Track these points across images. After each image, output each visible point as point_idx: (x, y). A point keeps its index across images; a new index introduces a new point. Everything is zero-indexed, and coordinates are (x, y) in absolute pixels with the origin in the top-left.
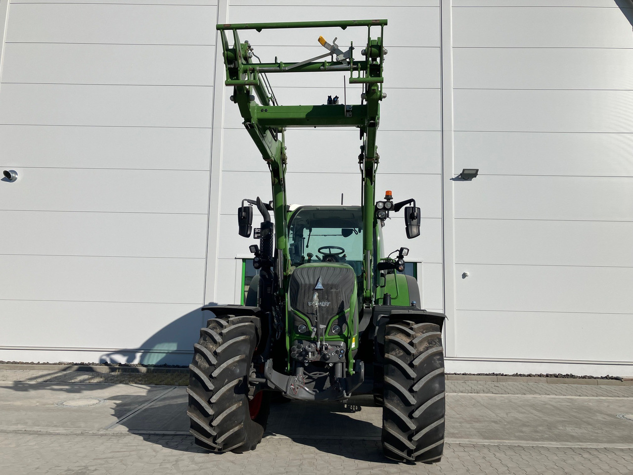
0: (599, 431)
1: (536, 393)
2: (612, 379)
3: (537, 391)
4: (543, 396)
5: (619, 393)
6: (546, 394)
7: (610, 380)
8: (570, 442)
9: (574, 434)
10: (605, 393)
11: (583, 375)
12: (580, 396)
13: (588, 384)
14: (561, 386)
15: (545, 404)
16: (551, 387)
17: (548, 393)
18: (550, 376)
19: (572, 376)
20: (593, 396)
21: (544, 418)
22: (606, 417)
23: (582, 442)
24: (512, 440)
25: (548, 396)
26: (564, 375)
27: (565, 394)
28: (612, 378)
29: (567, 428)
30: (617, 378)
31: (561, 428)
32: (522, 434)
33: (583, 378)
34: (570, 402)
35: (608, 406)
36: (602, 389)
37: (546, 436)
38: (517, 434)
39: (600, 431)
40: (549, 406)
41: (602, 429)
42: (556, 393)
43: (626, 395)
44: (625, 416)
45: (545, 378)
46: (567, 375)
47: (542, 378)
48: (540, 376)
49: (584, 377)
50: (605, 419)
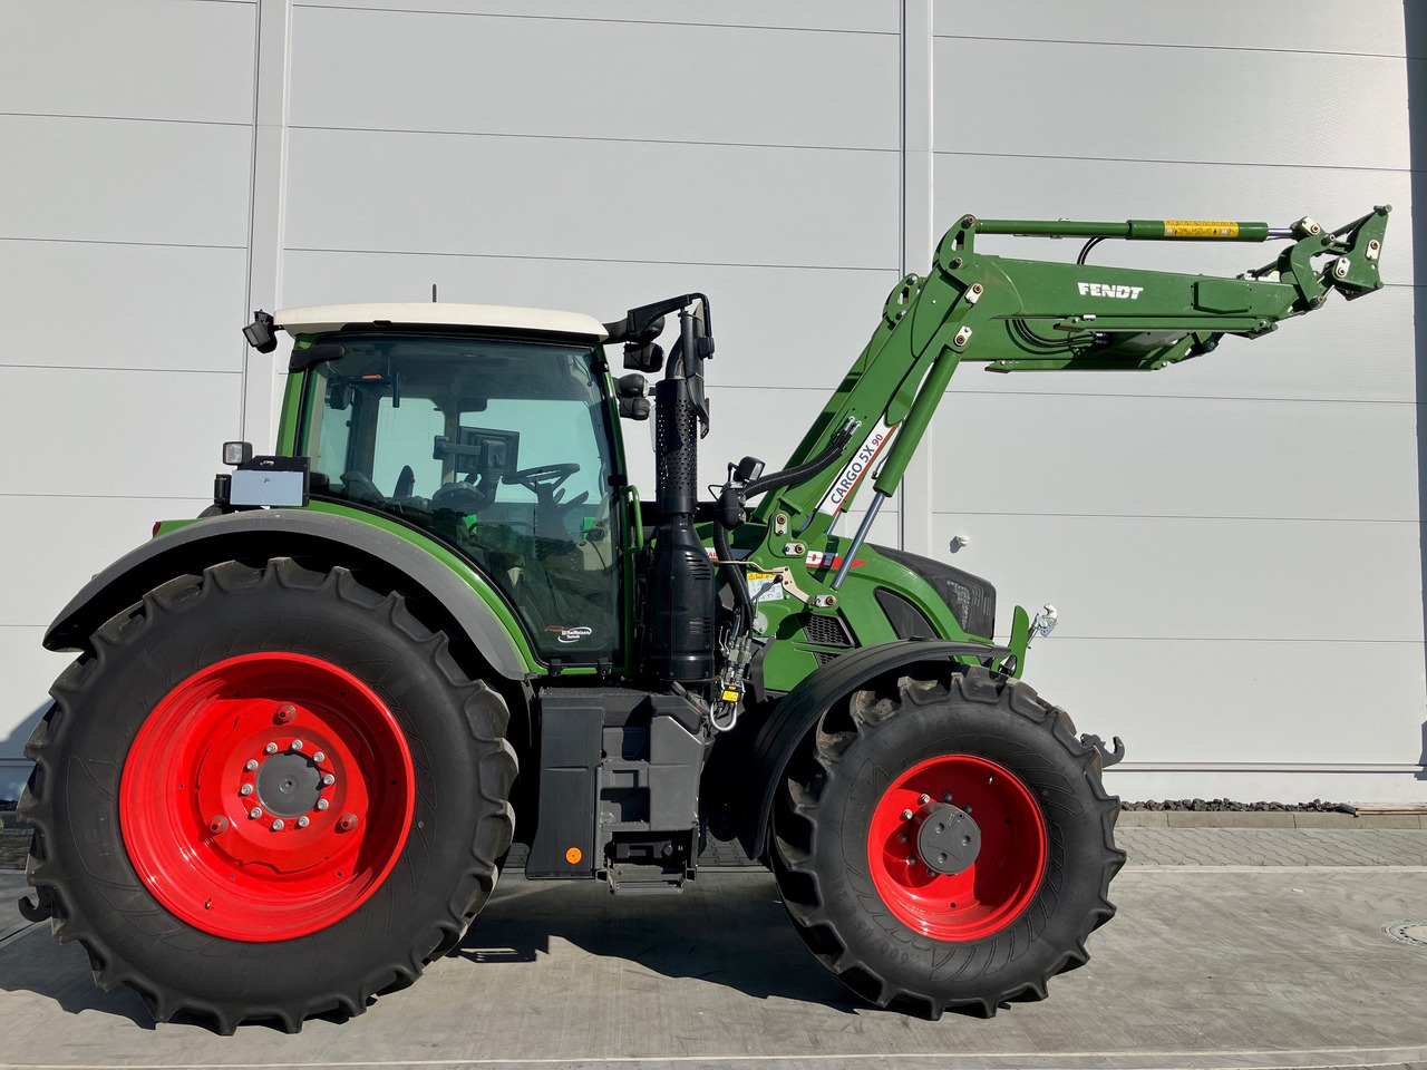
0: (1361, 995)
1: (1148, 859)
2: (1329, 810)
3: (1150, 854)
4: (1170, 868)
5: (1359, 851)
6: (1174, 862)
7: (1326, 814)
8: (1296, 1046)
9: (1297, 1011)
10: (1322, 852)
11: (1254, 802)
12: (1262, 864)
13: (1269, 824)
14: (1205, 834)
15: (1181, 898)
16: (1178, 838)
17: (1179, 857)
18: (1173, 807)
19: (1229, 806)
20: (1298, 864)
21: (1193, 950)
22: (1360, 937)
23: (1331, 1043)
24: (1124, 1048)
25: (1181, 870)
26: (1209, 803)
27: (1224, 860)
28: (1328, 808)
29: (1270, 987)
30: (1341, 809)
31: (1251, 987)
32: (1146, 1021)
33: (1256, 810)
34: (1244, 888)
35: (1349, 897)
36: (1312, 841)
37: (1220, 1023)
38: (1133, 1021)
39: (1363, 991)
40: (1194, 904)
41: (1367, 988)
42: (1198, 856)
43: (1382, 860)
44: (1407, 932)
45: (1163, 814)
46: (1215, 802)
47: (1155, 814)
48: (1149, 806)
49: (1259, 807)
50: (1359, 944)
